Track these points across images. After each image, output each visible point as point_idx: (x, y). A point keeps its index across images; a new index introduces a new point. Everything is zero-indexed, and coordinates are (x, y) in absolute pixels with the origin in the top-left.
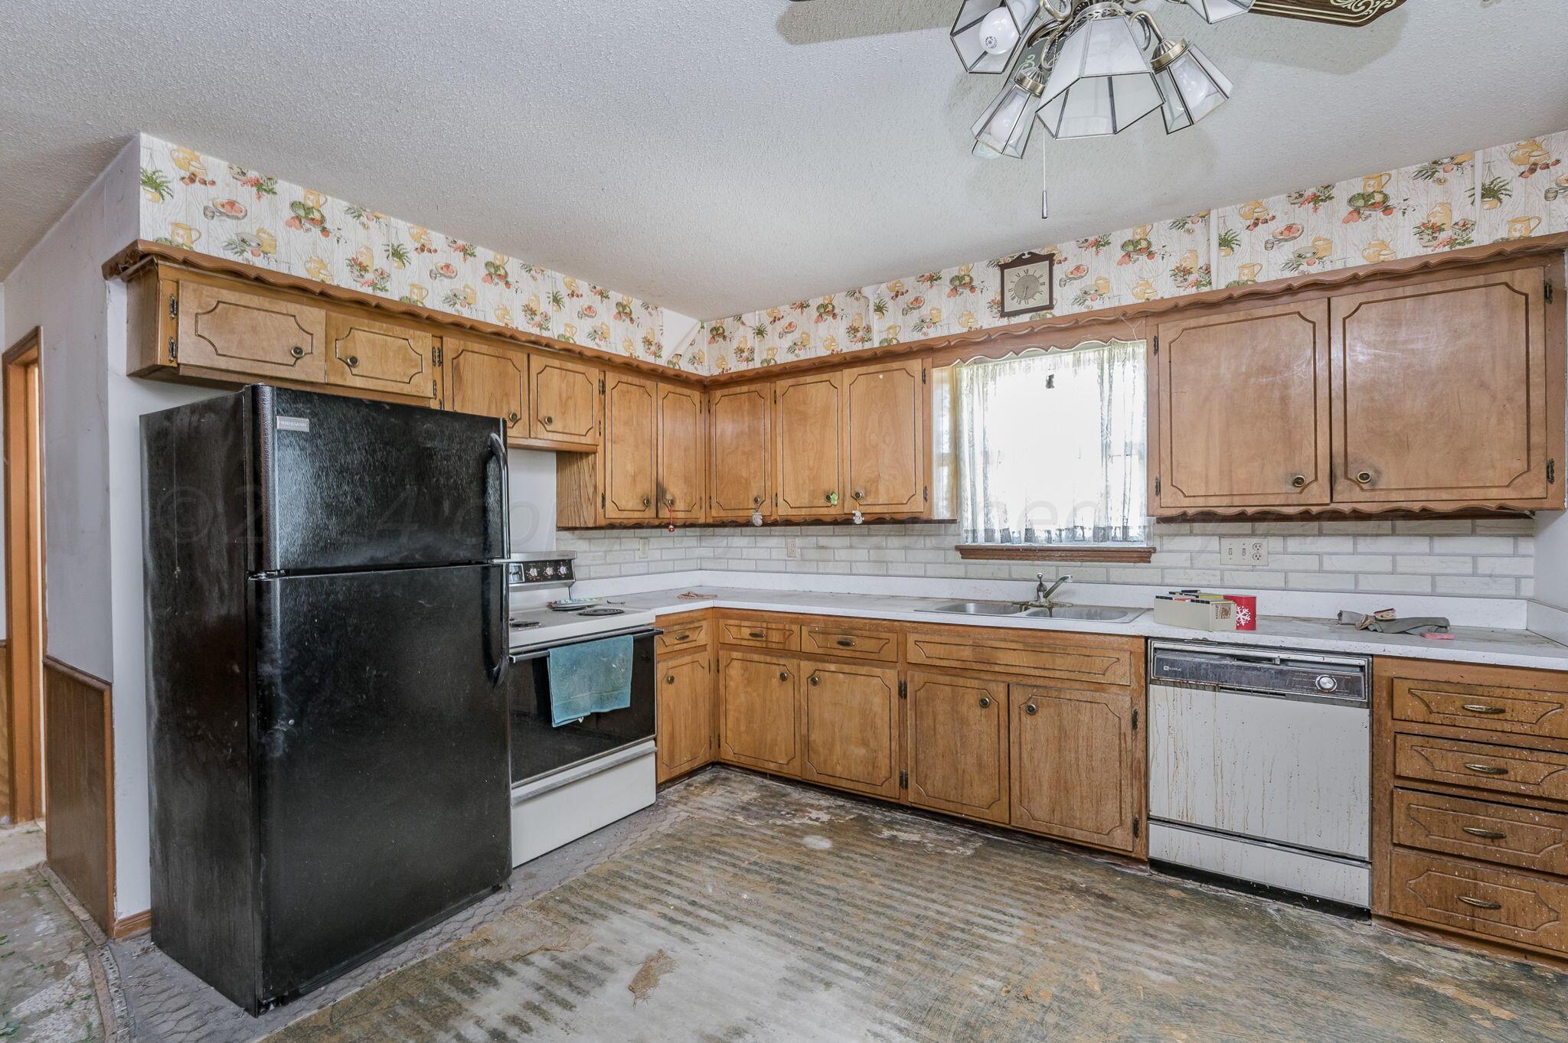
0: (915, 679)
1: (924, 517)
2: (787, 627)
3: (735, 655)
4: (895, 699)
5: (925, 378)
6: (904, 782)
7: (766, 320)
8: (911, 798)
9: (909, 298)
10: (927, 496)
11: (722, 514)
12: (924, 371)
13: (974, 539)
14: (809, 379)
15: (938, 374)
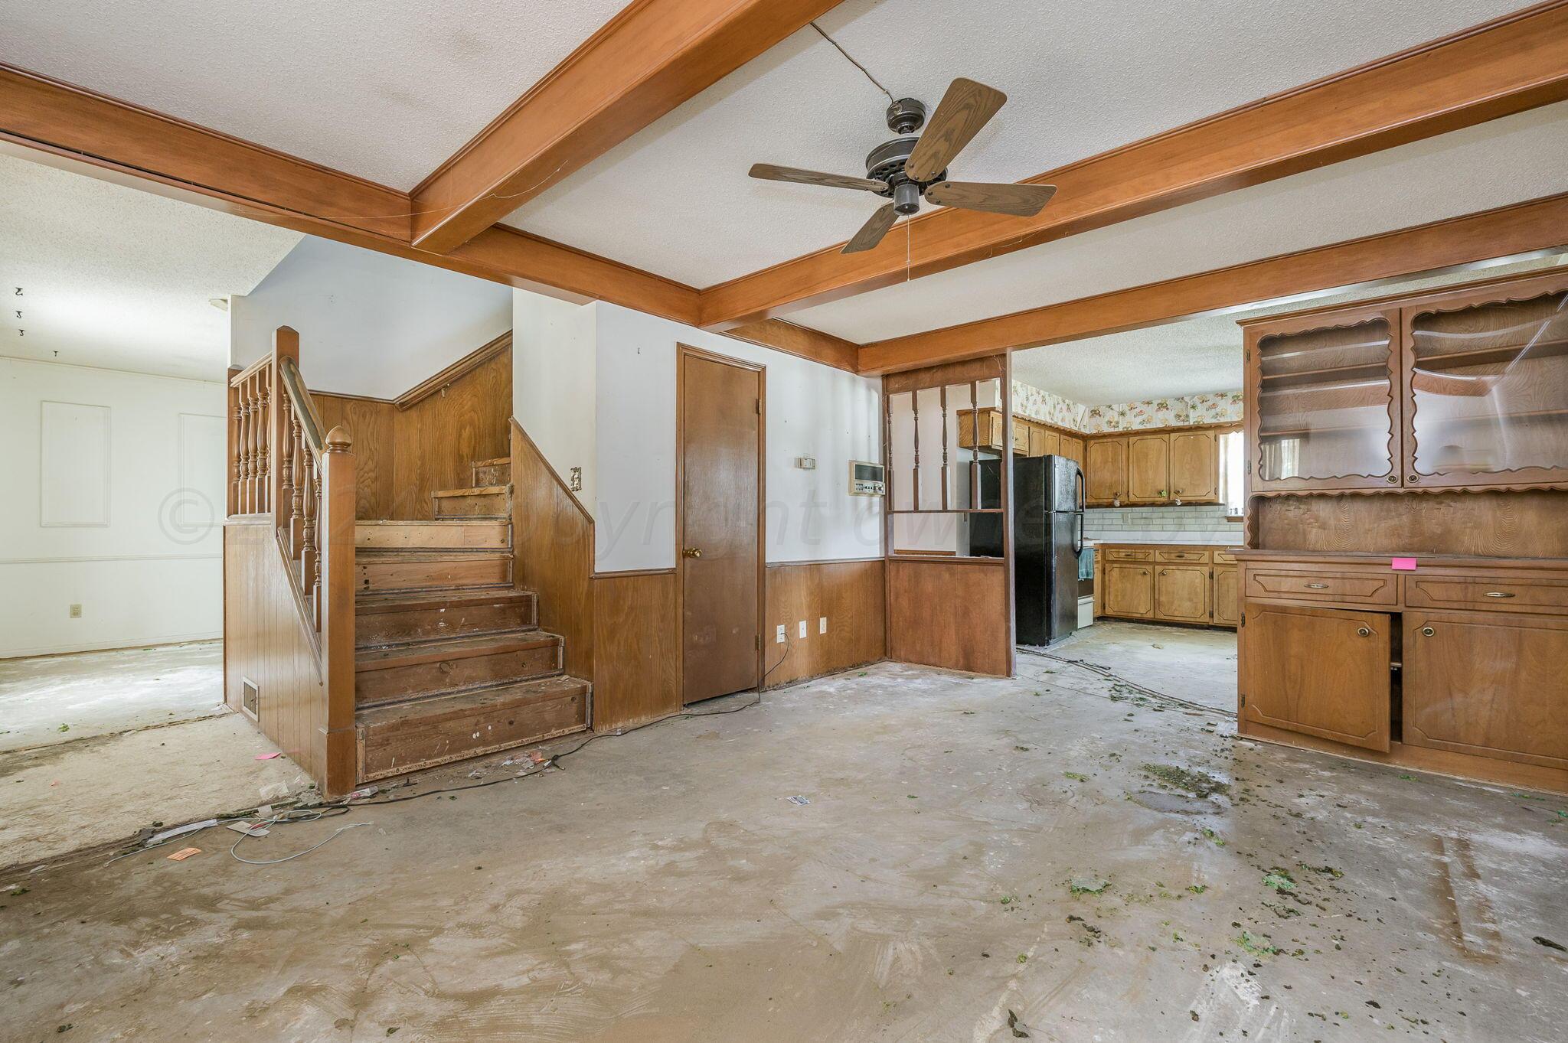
0: (1217, 571)
1: (1215, 501)
2: (1147, 551)
3: (1115, 565)
4: (1208, 579)
5: (1216, 439)
6: (1211, 615)
7: (1126, 409)
8: (1216, 621)
9: (1210, 403)
10: (1216, 492)
11: (1094, 501)
12: (1215, 436)
13: (1236, 513)
14: (1149, 437)
15: (1222, 438)
